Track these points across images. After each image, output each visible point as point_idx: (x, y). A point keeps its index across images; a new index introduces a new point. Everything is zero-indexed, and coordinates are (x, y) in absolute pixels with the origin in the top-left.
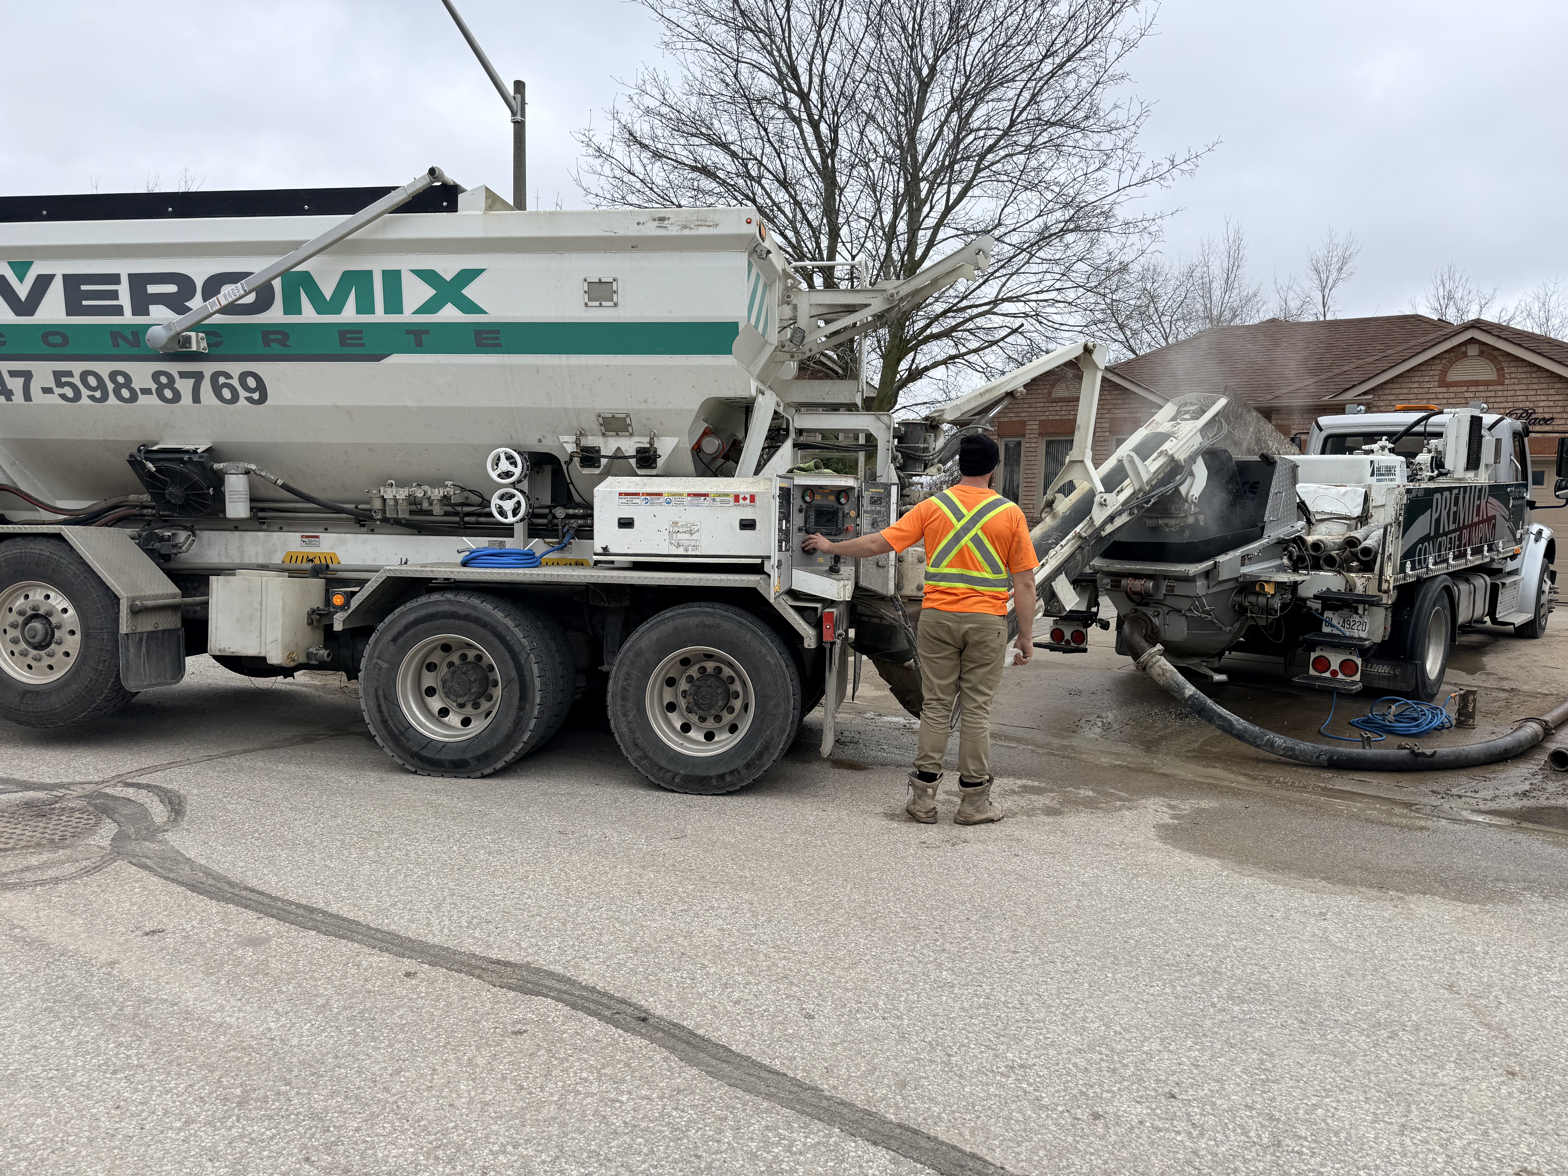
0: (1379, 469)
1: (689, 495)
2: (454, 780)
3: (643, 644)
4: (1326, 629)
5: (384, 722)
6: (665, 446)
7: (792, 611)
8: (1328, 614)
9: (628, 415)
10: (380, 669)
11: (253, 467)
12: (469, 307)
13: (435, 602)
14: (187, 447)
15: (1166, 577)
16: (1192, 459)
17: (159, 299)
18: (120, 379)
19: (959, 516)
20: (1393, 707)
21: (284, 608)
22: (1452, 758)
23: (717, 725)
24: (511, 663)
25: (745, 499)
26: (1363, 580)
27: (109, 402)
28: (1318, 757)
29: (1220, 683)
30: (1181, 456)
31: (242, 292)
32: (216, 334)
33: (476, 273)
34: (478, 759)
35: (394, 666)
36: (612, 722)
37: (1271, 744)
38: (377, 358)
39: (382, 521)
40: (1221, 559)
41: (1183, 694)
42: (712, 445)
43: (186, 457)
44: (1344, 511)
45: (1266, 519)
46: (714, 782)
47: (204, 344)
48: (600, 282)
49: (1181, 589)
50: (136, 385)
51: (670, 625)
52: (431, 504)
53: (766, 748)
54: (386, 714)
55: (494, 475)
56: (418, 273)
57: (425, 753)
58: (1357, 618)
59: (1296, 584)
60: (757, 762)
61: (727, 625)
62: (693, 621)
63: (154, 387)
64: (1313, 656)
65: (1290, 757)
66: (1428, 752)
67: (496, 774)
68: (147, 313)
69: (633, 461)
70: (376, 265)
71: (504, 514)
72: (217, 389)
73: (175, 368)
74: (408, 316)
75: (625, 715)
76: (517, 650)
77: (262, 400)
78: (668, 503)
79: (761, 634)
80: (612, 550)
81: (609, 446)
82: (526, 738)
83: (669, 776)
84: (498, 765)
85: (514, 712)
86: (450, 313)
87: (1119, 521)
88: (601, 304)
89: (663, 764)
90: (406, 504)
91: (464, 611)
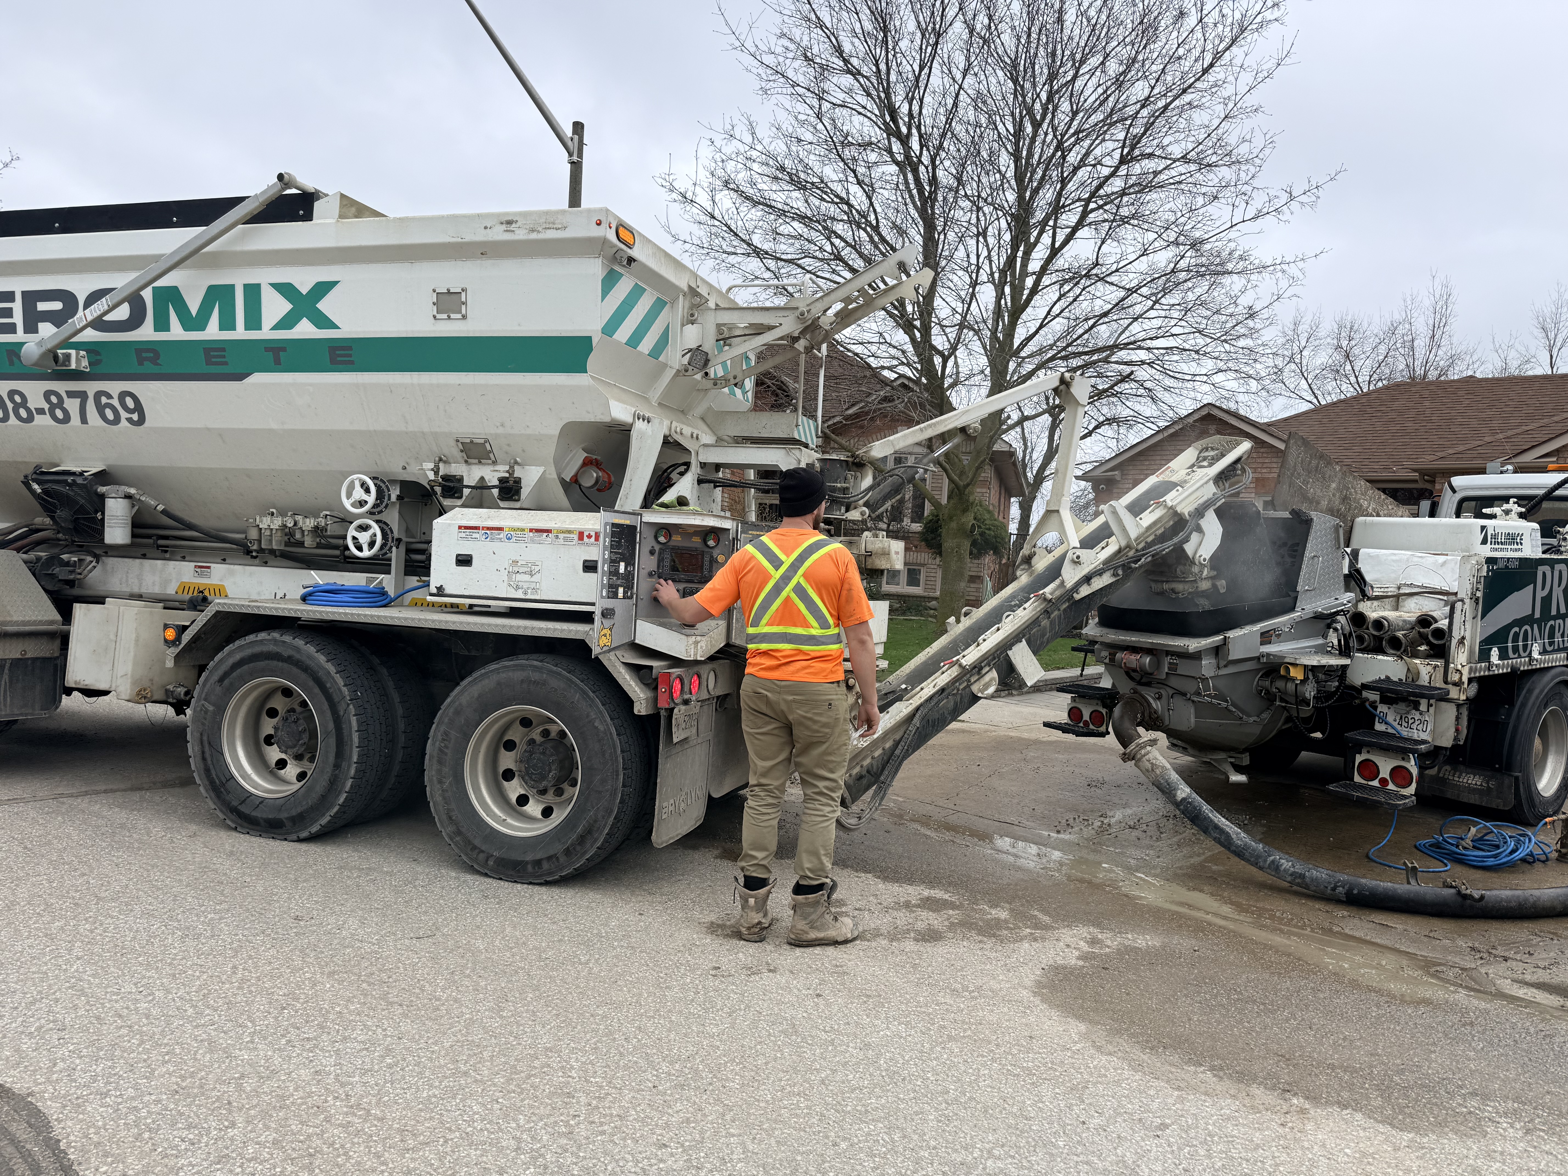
0: (1494, 536)
1: (531, 530)
2: (272, 842)
3: (464, 700)
4: (1379, 727)
5: (207, 771)
6: (529, 476)
7: (623, 670)
8: (1382, 708)
9: (487, 441)
10: (206, 712)
11: (133, 491)
12: (322, 321)
13: (261, 641)
14: (74, 469)
15: (1168, 653)
16: (1200, 512)
17: (48, 316)
18: (18, 399)
19: (777, 563)
20: (1473, 830)
21: (137, 640)
22: (1513, 904)
23: (558, 799)
24: (329, 714)
25: (589, 536)
26: (1429, 668)
27: (10, 422)
28: (1334, 889)
29: (1238, 785)
30: (1186, 509)
31: (106, 307)
32: (97, 353)
33: (332, 285)
34: (294, 820)
35: (221, 710)
36: (430, 788)
37: (1275, 867)
38: (240, 377)
39: (258, 552)
40: (1231, 634)
41: (1175, 795)
42: (590, 478)
43: (70, 479)
44: (1437, 583)
45: (1299, 588)
46: (530, 868)
47: (85, 363)
48: (449, 292)
49: (1185, 667)
50: (31, 405)
51: (495, 678)
52: (303, 535)
53: (589, 831)
54: (209, 762)
55: (347, 504)
56: (275, 286)
58: (1417, 716)
59: (1344, 668)
61: (554, 683)
62: (518, 675)
63: (46, 406)
64: (1359, 759)
65: (1298, 885)
66: (1476, 894)
67: (312, 839)
68: (36, 331)
69: (495, 492)
70: (239, 279)
71: (360, 549)
72: (101, 409)
73: (61, 387)
74: (266, 333)
75: (440, 782)
76: (336, 700)
77: (141, 421)
78: (509, 539)
79: (591, 694)
80: (448, 591)
81: (472, 475)
82: (341, 800)
83: (482, 856)
84: (315, 829)
85: (329, 769)
86: (305, 329)
87: (1098, 583)
88: (449, 317)
89: (477, 842)
90: (279, 534)
91: (286, 652)
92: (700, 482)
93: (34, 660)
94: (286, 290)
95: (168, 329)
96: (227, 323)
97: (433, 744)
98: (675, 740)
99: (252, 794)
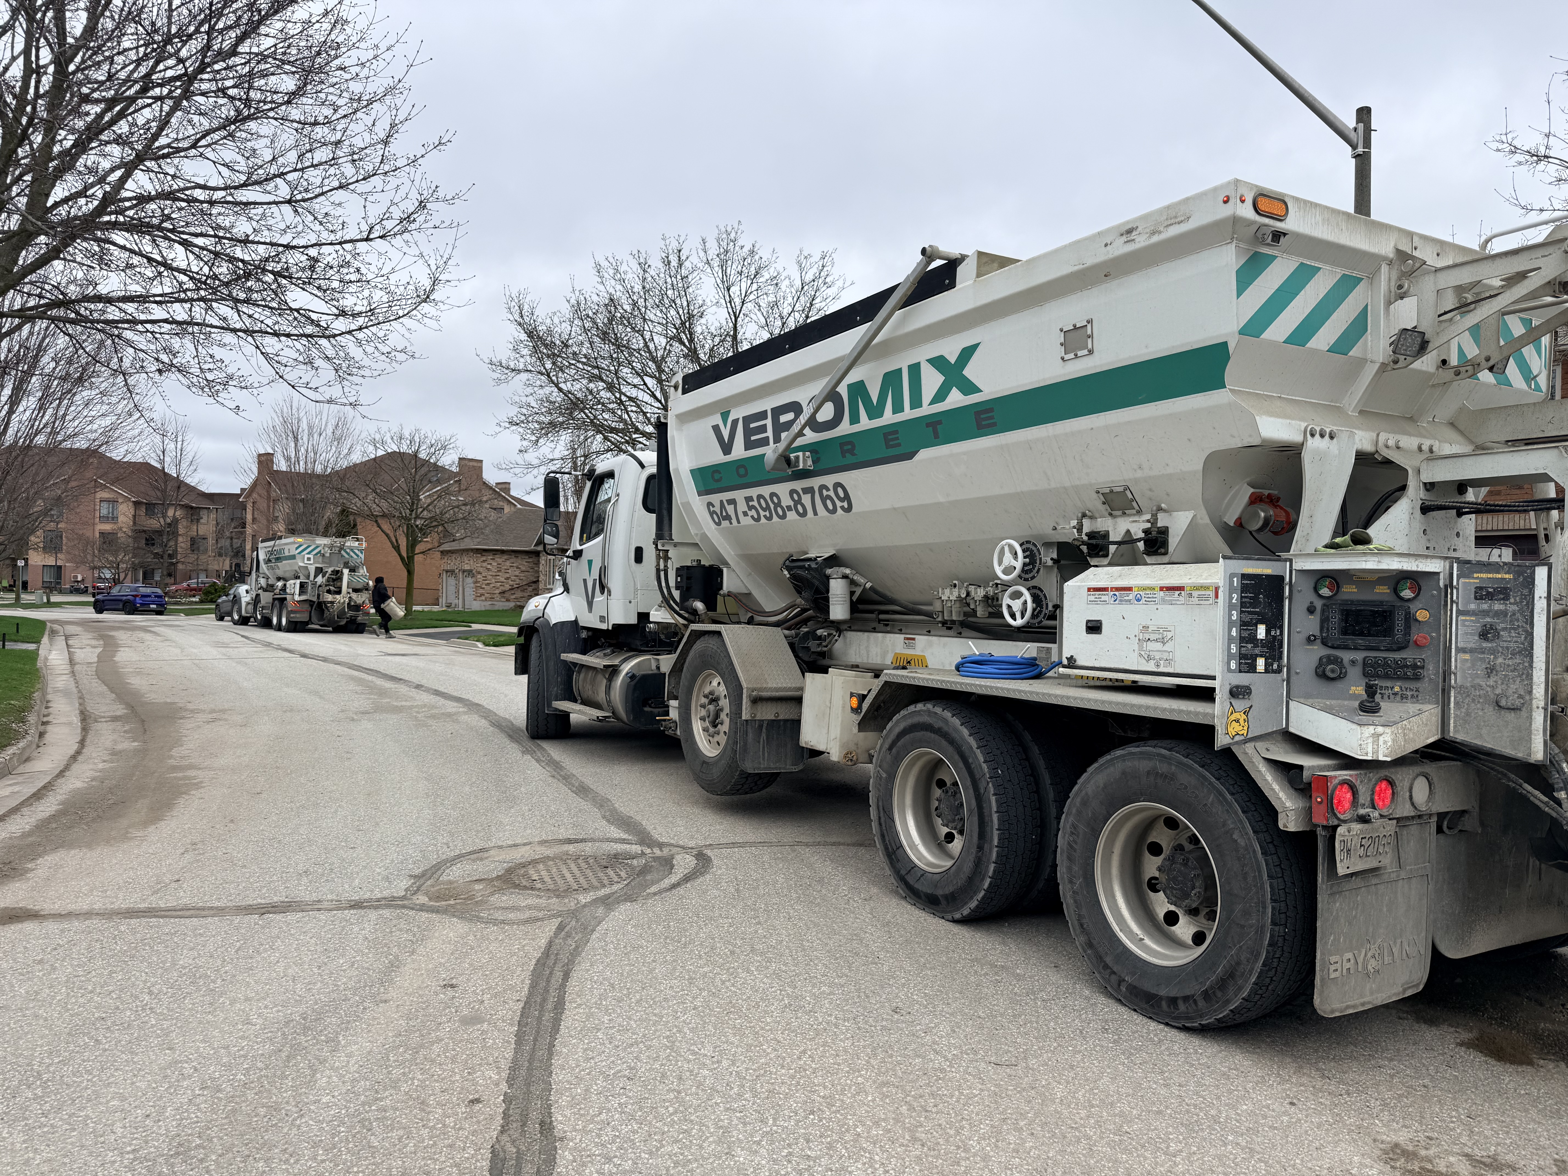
1: (1161, 589)
3: (1090, 789)
5: (884, 834)
6: (1176, 524)
7: (1263, 768)
9: (1127, 488)
11: (847, 571)
13: (918, 712)
14: (812, 556)
18: (776, 500)
21: (843, 707)
24: (973, 790)
27: (774, 520)
31: (812, 411)
32: (816, 452)
34: (948, 898)
35: (892, 777)
36: (1061, 887)
38: (910, 456)
43: (807, 564)
46: (1164, 1004)
47: (809, 462)
48: (1076, 328)
50: (784, 503)
51: (1119, 766)
52: (975, 605)
54: (882, 829)
55: (999, 571)
56: (929, 361)
60: (1219, 994)
61: (1184, 778)
62: (1144, 765)
63: (792, 504)
69: (1141, 545)
70: (902, 362)
71: (1013, 616)
72: (824, 500)
73: (798, 485)
74: (926, 409)
75: (1072, 881)
76: (977, 776)
77: (850, 507)
78: (1138, 600)
79: (1229, 797)
80: (1080, 662)
81: (1117, 529)
82: (986, 885)
83: (1114, 978)
84: (966, 911)
85: (974, 850)
86: (955, 399)
88: (1076, 355)
89: (1108, 961)
90: (958, 605)
91: (938, 724)
92: (1425, 509)
93: (786, 721)
94: (938, 363)
97: (1064, 837)
98: (1341, 870)
99: (916, 866)
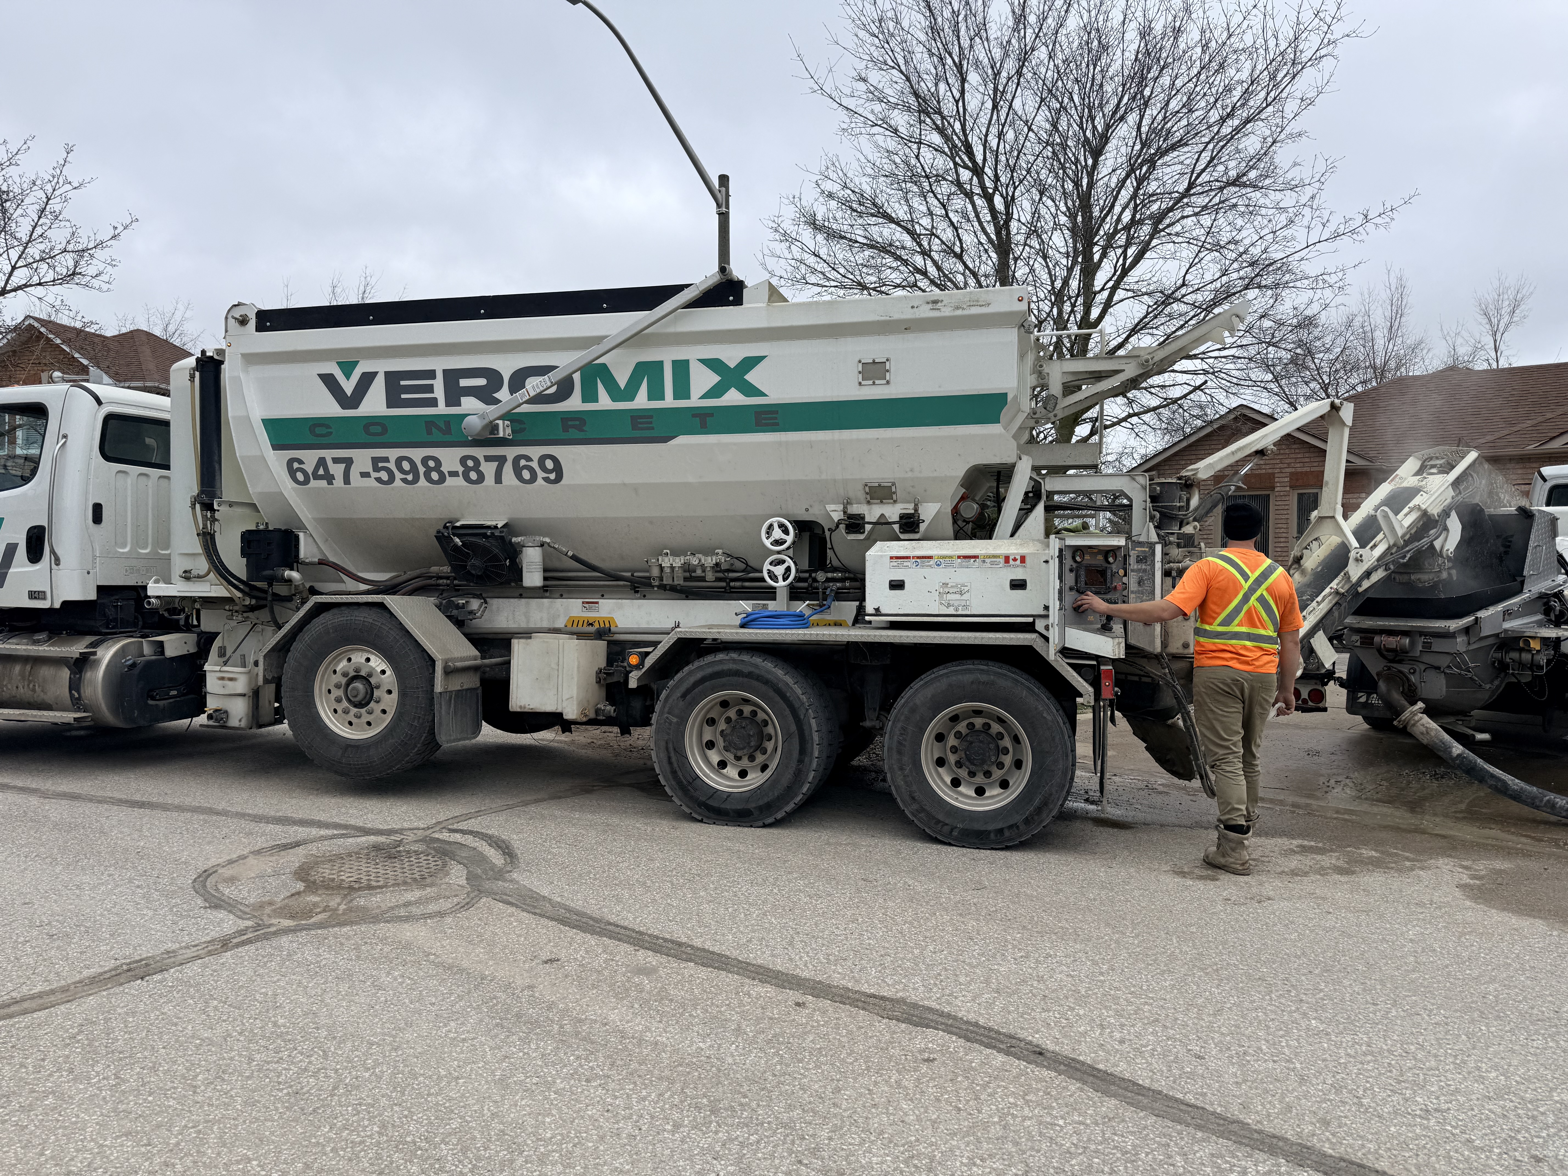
1: (959, 557)
2: (739, 829)
3: (919, 700)
5: (674, 772)
6: (928, 512)
7: (1069, 669)
9: (894, 484)
10: (670, 723)
11: (548, 540)
12: (750, 390)
13: (720, 661)
14: (489, 523)
15: (1423, 634)
16: (1446, 513)
18: (431, 463)
21: (578, 668)
23: (987, 781)
24: (791, 719)
25: (1015, 560)
27: (419, 484)
29: (1483, 742)
30: (1435, 511)
31: (549, 384)
32: (521, 422)
34: (761, 809)
35: (683, 721)
36: (889, 775)
38: (663, 440)
39: (659, 587)
40: (1482, 614)
41: (1450, 752)
42: (971, 510)
45: (1525, 573)
46: (992, 836)
47: (509, 431)
48: (874, 362)
49: (1439, 645)
50: (445, 468)
52: (704, 571)
53: (1043, 801)
54: (675, 765)
55: (767, 543)
57: (711, 802)
59: (1559, 639)
60: (1036, 818)
61: (1001, 682)
62: (968, 678)
63: (461, 470)
67: (777, 824)
69: (896, 526)
70: (667, 356)
71: (775, 579)
72: (518, 471)
73: (481, 452)
74: (695, 401)
75: (901, 769)
76: (797, 706)
77: (559, 478)
78: (939, 565)
79: (1036, 690)
80: (883, 611)
81: (872, 513)
82: (805, 790)
83: (946, 829)
84: (779, 815)
85: (793, 764)
86: (733, 397)
87: (1376, 577)
88: (874, 383)
89: (941, 817)
90: (681, 571)
91: (746, 669)
92: (1047, 508)
93: (467, 690)
94: (714, 364)
95: (596, 400)
96: (656, 393)
97: (891, 738)
99: (718, 791)
